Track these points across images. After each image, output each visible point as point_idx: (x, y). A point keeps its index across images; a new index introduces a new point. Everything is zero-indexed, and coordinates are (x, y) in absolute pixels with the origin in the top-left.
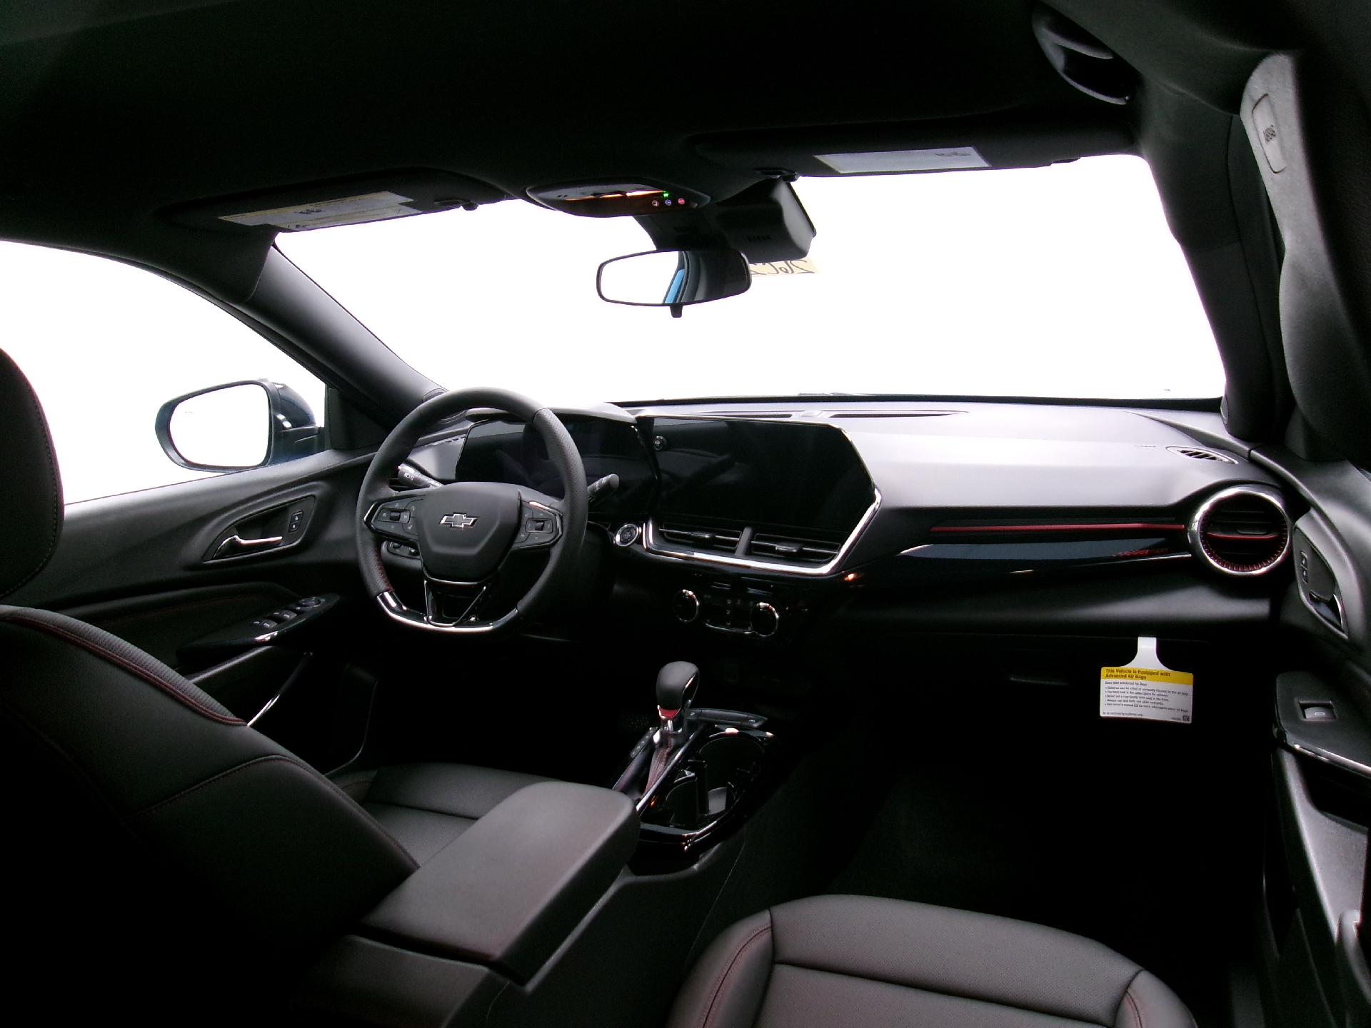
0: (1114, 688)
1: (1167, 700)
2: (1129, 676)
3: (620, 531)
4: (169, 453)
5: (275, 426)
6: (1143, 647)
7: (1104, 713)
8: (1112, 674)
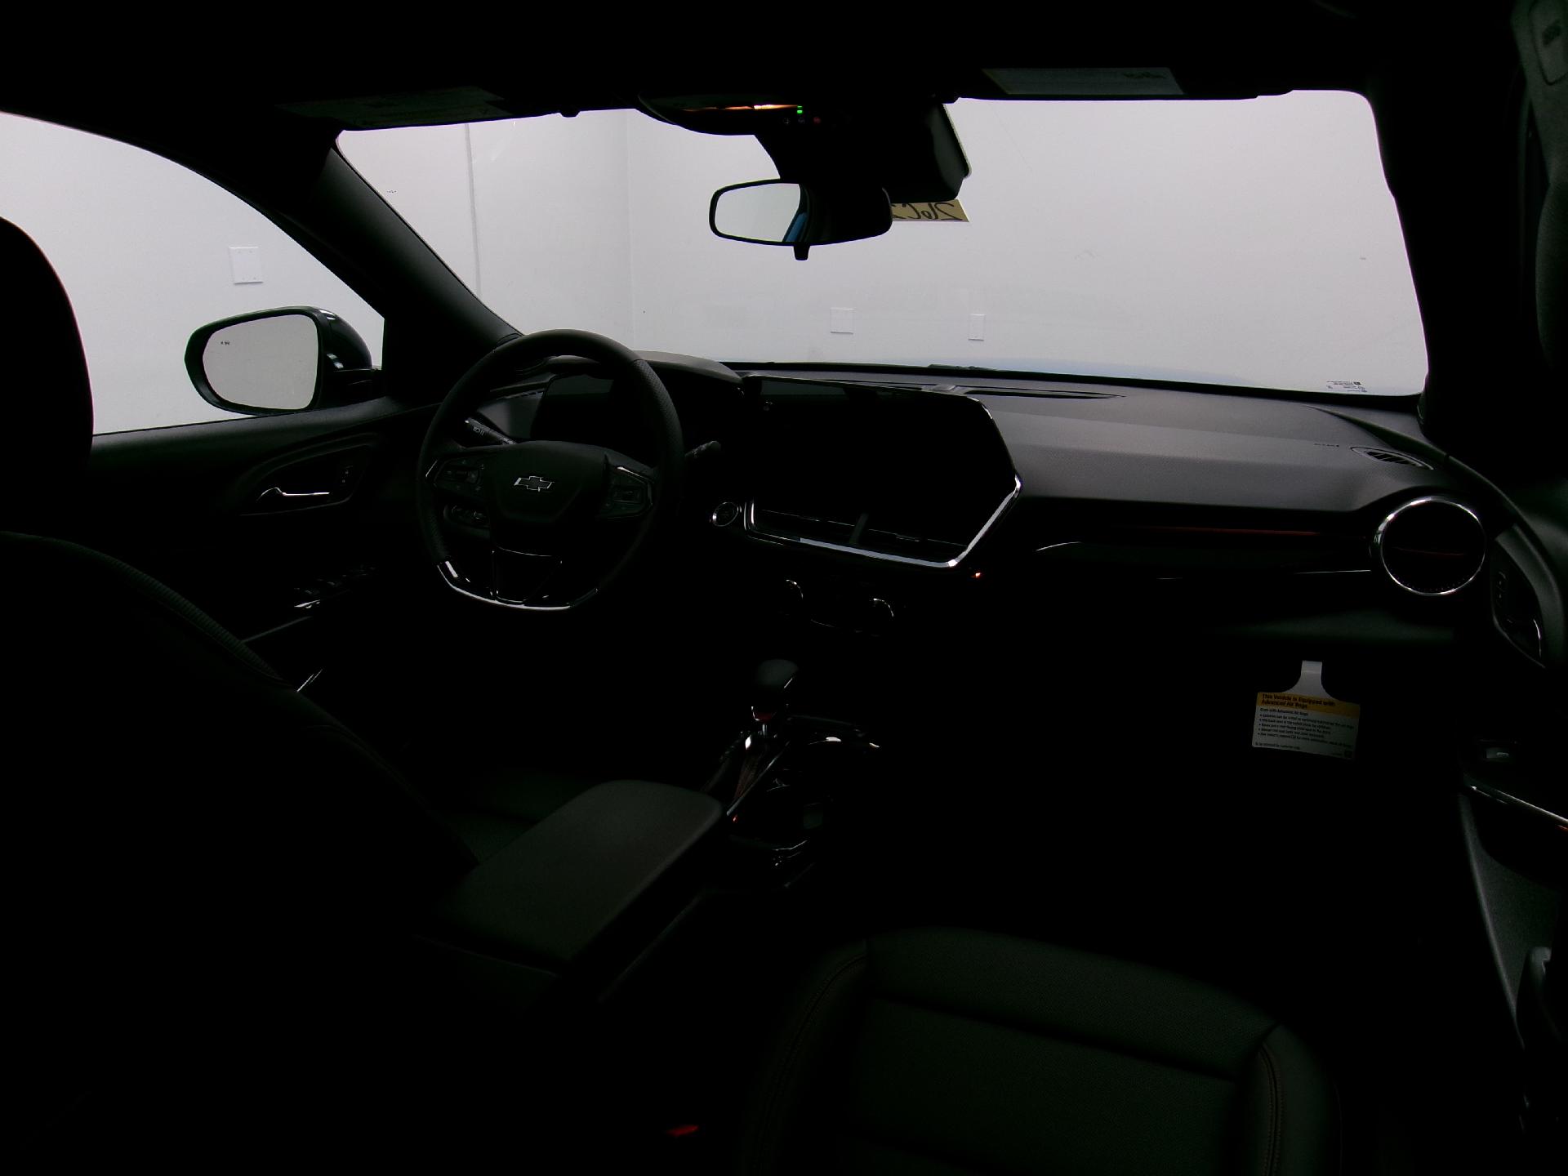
0: (1270, 716)
1: (1329, 733)
2: (1288, 704)
3: (718, 509)
4: (201, 389)
5: (324, 365)
6: (1307, 671)
7: (1257, 744)
8: (1270, 700)
